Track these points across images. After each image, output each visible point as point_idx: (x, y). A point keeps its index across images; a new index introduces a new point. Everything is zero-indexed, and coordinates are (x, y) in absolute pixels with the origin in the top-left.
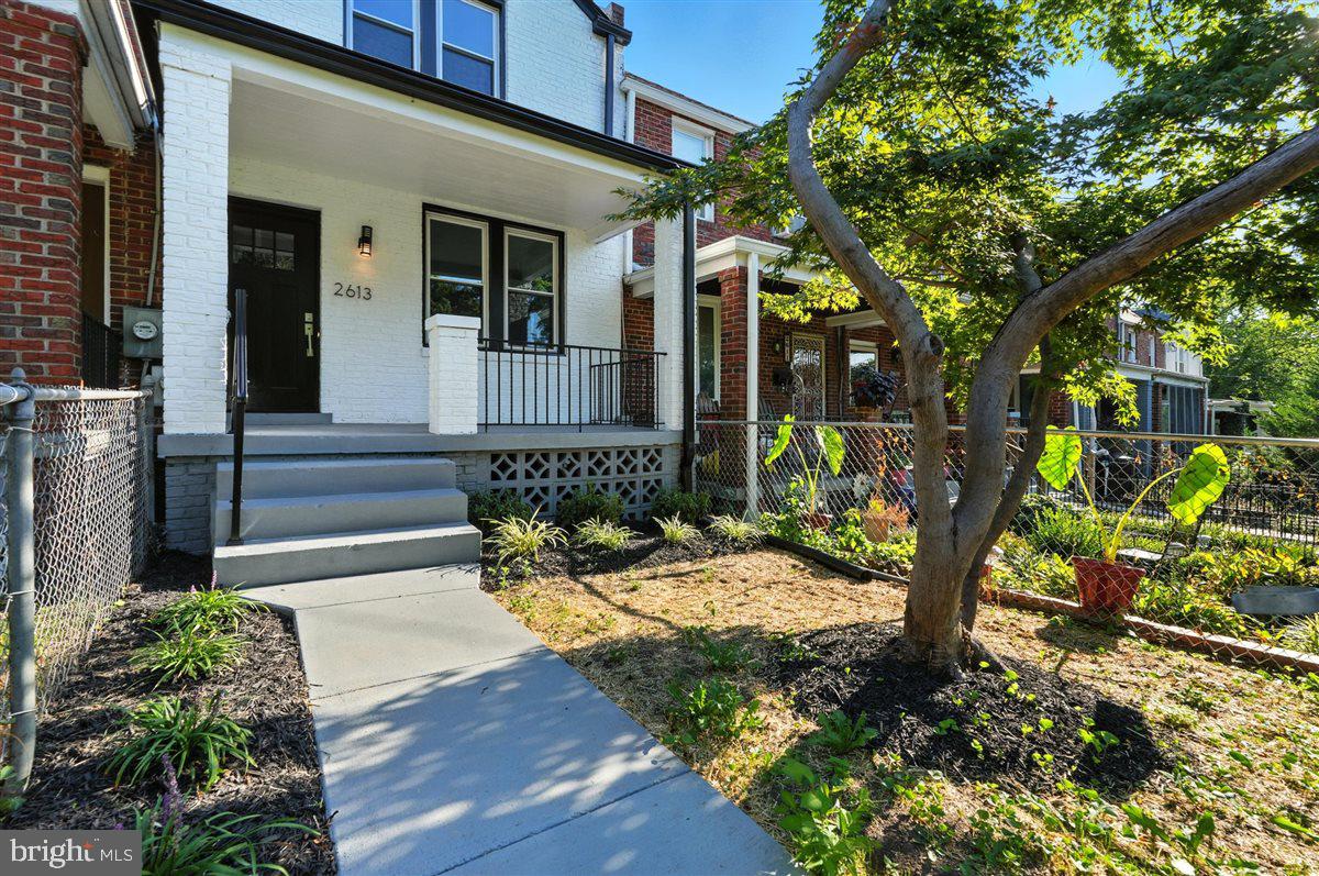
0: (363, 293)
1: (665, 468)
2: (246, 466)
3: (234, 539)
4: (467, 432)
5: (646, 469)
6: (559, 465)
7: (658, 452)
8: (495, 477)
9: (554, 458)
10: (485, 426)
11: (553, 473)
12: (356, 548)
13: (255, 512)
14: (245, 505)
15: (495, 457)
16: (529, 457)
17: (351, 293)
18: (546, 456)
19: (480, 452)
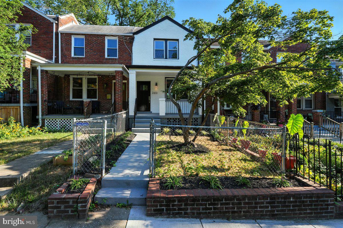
0: (156, 93)
1: (199, 122)
2: (136, 119)
3: (134, 128)
4: (163, 115)
5: (194, 122)
6: (178, 121)
7: (197, 119)
8: (168, 122)
9: (177, 119)
10: (166, 114)
11: (177, 121)
12: (145, 129)
13: (136, 124)
14: (135, 124)
15: (168, 119)
16: (173, 119)
17: (154, 93)
18: (176, 119)
19: (166, 118)
